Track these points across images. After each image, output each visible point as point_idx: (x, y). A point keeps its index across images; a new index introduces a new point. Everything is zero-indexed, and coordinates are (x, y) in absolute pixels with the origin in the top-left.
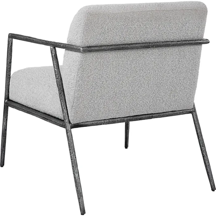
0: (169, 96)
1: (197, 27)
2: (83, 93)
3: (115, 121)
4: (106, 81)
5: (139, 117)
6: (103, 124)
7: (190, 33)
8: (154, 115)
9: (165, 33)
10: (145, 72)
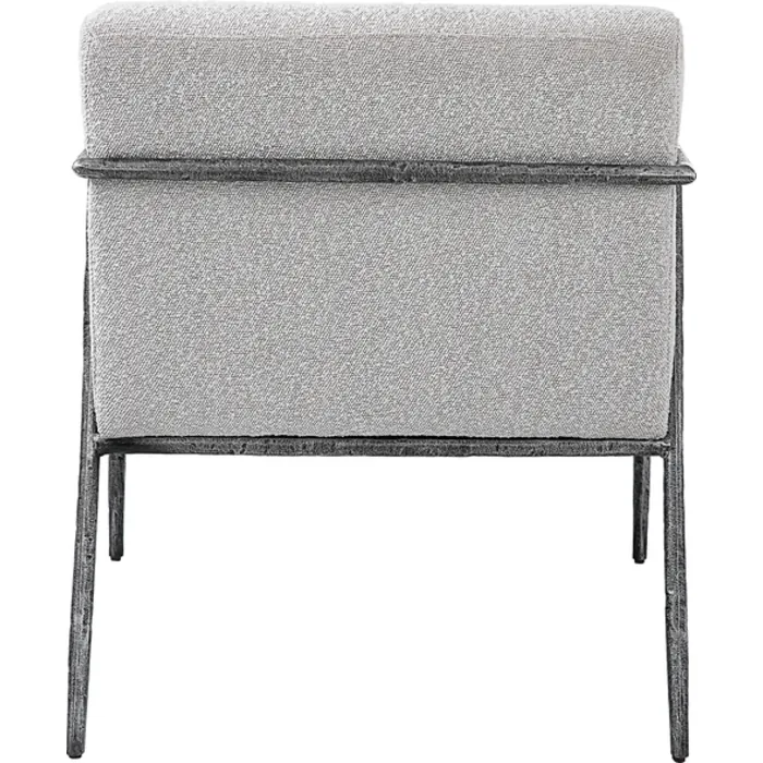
0: (527, 377)
1: (626, 113)
2: (119, 331)
3: (292, 447)
4: (219, 297)
5: (401, 444)
6: (241, 453)
7: (593, 136)
8: (472, 445)
9: (468, 127)
10: (395, 276)
